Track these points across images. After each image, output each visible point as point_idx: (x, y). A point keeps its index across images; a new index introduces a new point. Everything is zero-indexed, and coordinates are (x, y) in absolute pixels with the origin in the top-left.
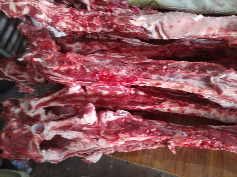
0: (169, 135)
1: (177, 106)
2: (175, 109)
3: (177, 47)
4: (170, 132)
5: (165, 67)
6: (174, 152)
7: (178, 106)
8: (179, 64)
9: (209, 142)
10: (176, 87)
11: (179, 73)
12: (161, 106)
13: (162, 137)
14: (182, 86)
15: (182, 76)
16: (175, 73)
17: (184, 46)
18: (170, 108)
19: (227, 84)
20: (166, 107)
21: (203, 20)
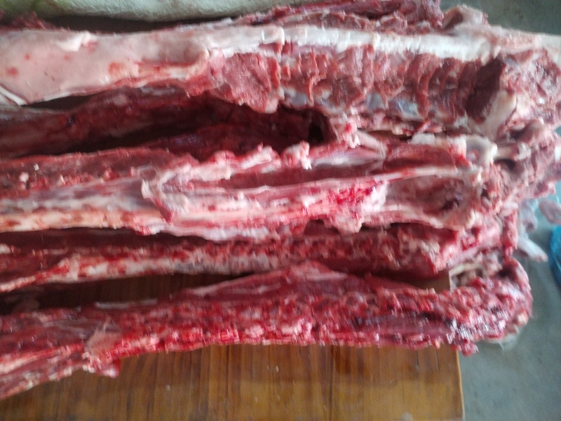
0: (77, 341)
2: (98, 270)
3: (95, 112)
4: (79, 333)
5: (24, 178)
6: (111, 373)
7: (103, 261)
8: (61, 164)
9: (175, 335)
10: (66, 221)
11: (63, 186)
12: (58, 271)
13: (62, 348)
14: (78, 218)
15: (75, 192)
16: (53, 189)
17: (113, 107)
18: (84, 270)
19: (185, 194)
20: (72, 271)
21: (92, 47)
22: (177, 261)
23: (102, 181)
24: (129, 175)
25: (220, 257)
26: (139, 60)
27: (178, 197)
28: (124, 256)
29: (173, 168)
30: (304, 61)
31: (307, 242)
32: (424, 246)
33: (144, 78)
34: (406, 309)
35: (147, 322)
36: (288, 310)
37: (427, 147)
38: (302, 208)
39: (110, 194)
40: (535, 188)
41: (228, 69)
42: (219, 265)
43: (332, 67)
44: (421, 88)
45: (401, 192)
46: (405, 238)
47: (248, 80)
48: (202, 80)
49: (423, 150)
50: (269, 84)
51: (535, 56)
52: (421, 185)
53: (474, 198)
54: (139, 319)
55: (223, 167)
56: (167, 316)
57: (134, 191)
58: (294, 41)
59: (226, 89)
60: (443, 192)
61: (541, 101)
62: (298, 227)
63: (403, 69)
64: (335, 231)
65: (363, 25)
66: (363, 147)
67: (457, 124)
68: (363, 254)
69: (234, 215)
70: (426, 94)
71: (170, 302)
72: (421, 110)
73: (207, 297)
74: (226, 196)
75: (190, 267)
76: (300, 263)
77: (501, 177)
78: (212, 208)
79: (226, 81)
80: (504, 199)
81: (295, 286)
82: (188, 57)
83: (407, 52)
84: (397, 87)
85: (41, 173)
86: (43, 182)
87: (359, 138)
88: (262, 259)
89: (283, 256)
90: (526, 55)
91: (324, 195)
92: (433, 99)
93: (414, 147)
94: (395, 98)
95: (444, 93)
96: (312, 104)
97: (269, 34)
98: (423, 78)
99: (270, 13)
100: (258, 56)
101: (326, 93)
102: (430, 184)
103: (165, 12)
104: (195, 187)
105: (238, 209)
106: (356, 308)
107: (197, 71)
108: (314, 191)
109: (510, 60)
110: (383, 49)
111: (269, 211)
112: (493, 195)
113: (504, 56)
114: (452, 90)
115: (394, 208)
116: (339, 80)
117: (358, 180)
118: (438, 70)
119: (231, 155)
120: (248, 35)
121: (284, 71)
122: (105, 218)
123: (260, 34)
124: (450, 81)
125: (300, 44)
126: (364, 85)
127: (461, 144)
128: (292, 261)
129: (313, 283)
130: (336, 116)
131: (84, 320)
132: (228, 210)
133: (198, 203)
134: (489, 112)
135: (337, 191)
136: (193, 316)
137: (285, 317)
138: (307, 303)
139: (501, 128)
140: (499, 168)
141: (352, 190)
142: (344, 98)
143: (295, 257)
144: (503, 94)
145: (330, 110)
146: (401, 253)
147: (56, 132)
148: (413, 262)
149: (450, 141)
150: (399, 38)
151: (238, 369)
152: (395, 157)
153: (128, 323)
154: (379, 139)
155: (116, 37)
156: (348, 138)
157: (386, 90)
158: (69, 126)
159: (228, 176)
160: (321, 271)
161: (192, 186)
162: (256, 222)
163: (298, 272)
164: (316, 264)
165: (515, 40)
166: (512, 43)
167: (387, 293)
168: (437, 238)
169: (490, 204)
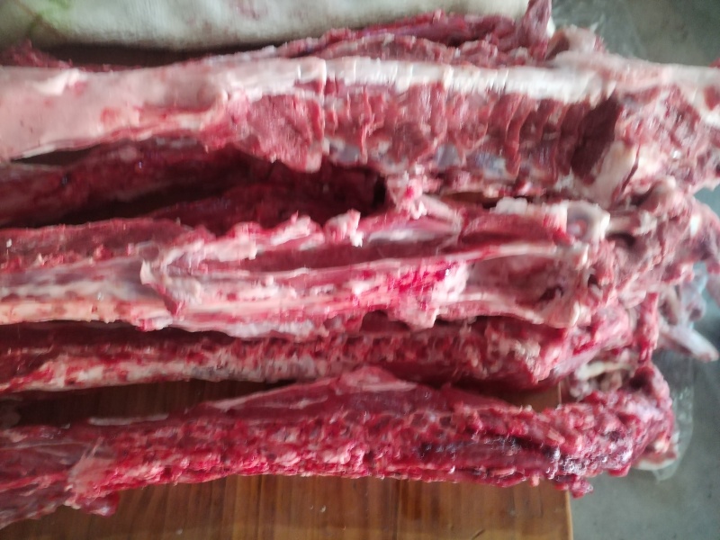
0: (58, 469)
1: (92, 365)
2: (92, 374)
3: (97, 169)
4: (61, 458)
6: (104, 511)
7: (98, 364)
8: (40, 239)
9: (185, 463)
10: (44, 313)
11: (41, 268)
12: (39, 377)
14: (62, 311)
15: (57, 275)
16: (28, 271)
17: (118, 164)
18: (73, 375)
19: (197, 278)
20: (58, 375)
21: (80, 89)
22: (193, 365)
23: (91, 261)
24: (124, 254)
25: (250, 360)
26: (140, 104)
27: (188, 282)
28: (125, 357)
29: (180, 245)
30: (354, 104)
31: (365, 340)
32: (519, 347)
33: (149, 127)
34: (490, 433)
35: (149, 444)
36: (334, 431)
37: (515, 219)
38: (352, 297)
39: (101, 278)
40: (662, 271)
41: (255, 115)
42: (248, 369)
43: (391, 111)
44: (512, 138)
45: (486, 276)
46: (494, 336)
47: (282, 130)
48: (221, 130)
49: (510, 221)
50: (310, 134)
51: (664, 95)
52: (516, 266)
53: (578, 286)
54: (140, 439)
55: (245, 243)
56: (175, 437)
57: (132, 273)
58: (339, 78)
59: (253, 141)
60: (545, 276)
61: (676, 154)
62: (352, 320)
63: (486, 113)
64: (403, 326)
65: (437, 55)
66: (430, 217)
67: (559, 186)
68: (440, 356)
69: (263, 306)
70: (516, 145)
71: (184, 418)
72: (510, 167)
73: (232, 412)
74: (251, 281)
75: (211, 372)
76: (355, 368)
77: (615, 258)
78: (232, 297)
79: (252, 130)
80: (619, 287)
81: (345, 400)
82: (201, 102)
83: (491, 92)
84: (478, 137)
85: (14, 250)
86: (17, 261)
87: (425, 204)
88: (306, 362)
89: (333, 359)
90: (651, 94)
91: (380, 280)
92: (528, 153)
93: (498, 217)
94: (475, 151)
95: (541, 144)
96: (365, 160)
97: (306, 70)
98: (513, 124)
99: (324, 39)
100: (293, 97)
101: (384, 146)
102: (529, 265)
103: (195, 39)
104: (210, 270)
105: (266, 299)
106: (424, 430)
107: (212, 119)
108: (367, 275)
109: (629, 100)
110: (457, 87)
111: (308, 300)
112: (604, 281)
113: (620, 97)
114: (552, 141)
115: (477, 297)
116: (400, 129)
117: (424, 261)
118: (532, 115)
119: (256, 227)
120: (280, 70)
121: (330, 118)
122: (95, 310)
123: (296, 70)
124: (549, 128)
125: (348, 81)
126: (433, 134)
127: (560, 214)
128: (345, 365)
129: (370, 394)
130: (395, 176)
131: (68, 441)
132: (254, 299)
133: (214, 290)
134: (599, 171)
135: (398, 275)
136: (208, 437)
137: (329, 441)
138: (358, 422)
139: (617, 191)
140: (613, 245)
141: (417, 273)
142: (407, 152)
143: (350, 361)
144: (618, 146)
145: (388, 168)
146: (489, 356)
147: (46, 196)
148: (503, 369)
149: (546, 209)
150: (478, 72)
151: (272, 508)
152: (473, 230)
153: (125, 446)
154: (452, 207)
155: (112, 75)
156: (409, 205)
157: (464, 142)
158: (62, 187)
159: (253, 255)
160: (383, 380)
161: (205, 267)
162: (292, 315)
163: (351, 380)
164: (376, 370)
165: (635, 74)
166: (629, 78)
167: (467, 410)
168: (538, 337)
169: (600, 294)
